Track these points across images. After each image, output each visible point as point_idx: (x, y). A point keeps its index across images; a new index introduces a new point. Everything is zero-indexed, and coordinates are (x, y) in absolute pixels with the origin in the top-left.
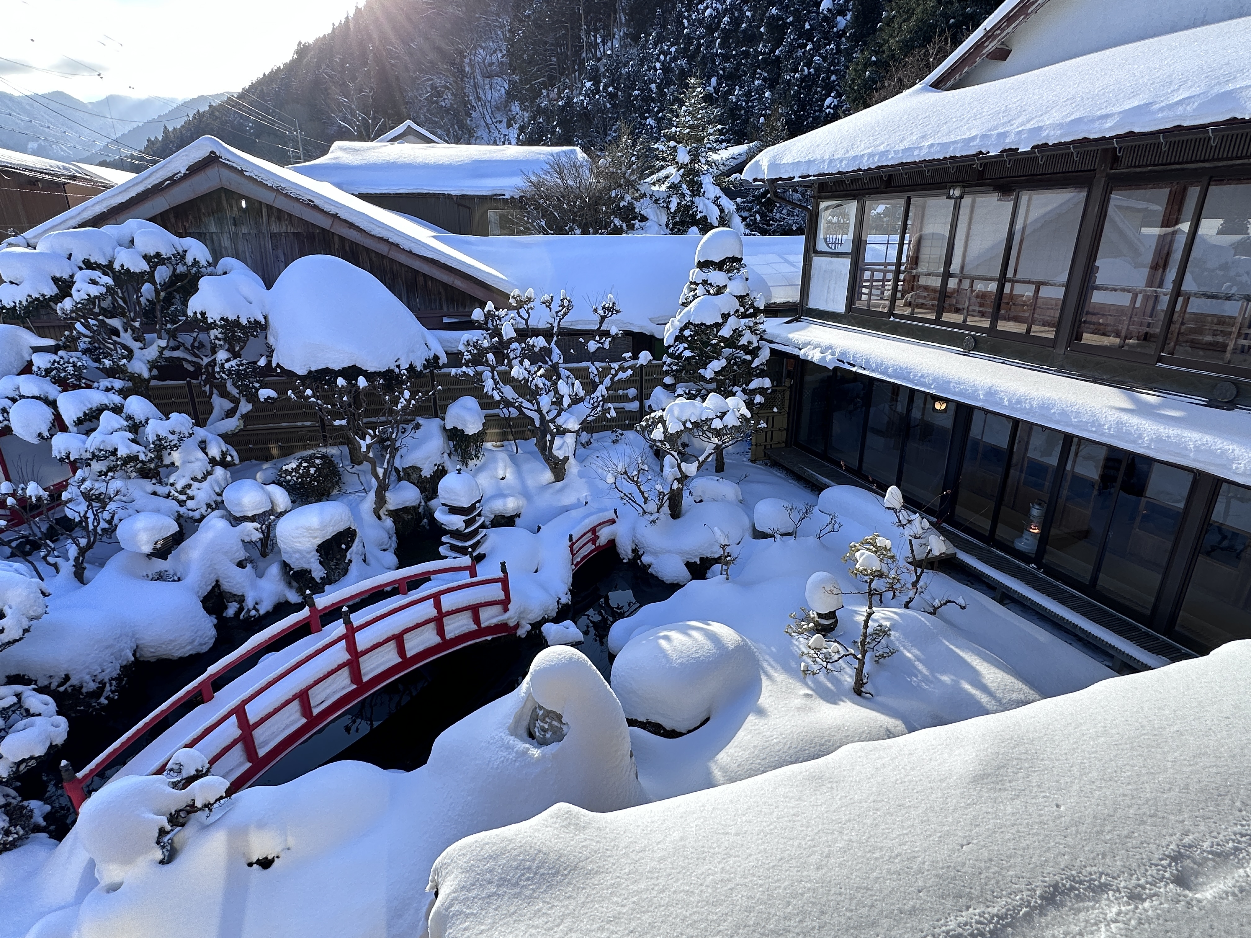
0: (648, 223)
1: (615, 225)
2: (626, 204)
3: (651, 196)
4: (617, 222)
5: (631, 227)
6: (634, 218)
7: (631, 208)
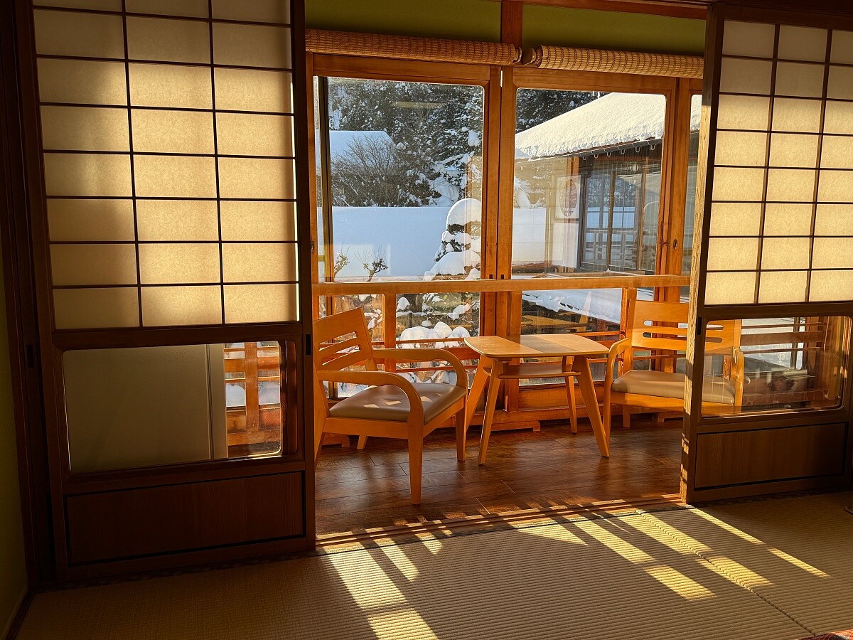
0: (441, 199)
1: (410, 201)
2: (421, 183)
3: (445, 176)
4: (412, 198)
5: (426, 203)
6: (430, 195)
7: (425, 186)
